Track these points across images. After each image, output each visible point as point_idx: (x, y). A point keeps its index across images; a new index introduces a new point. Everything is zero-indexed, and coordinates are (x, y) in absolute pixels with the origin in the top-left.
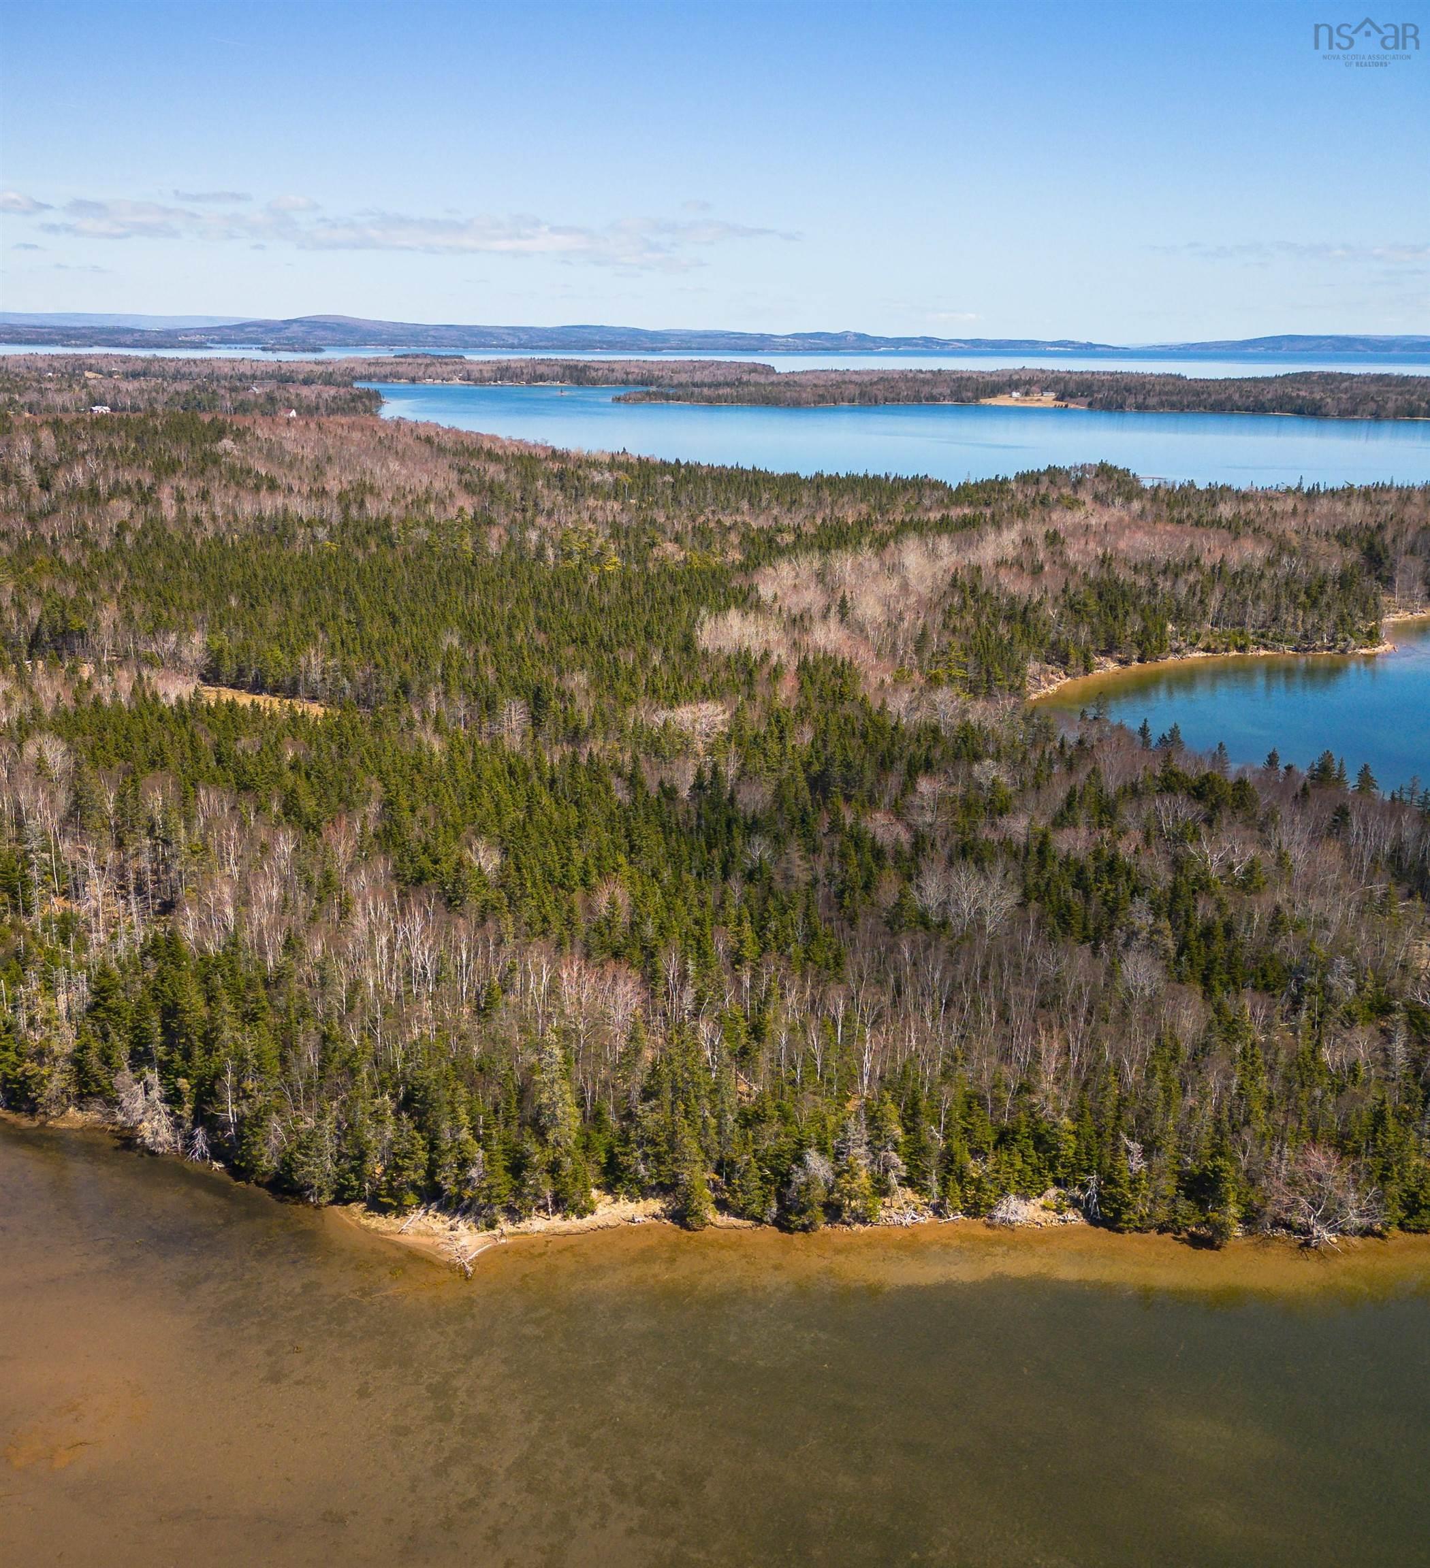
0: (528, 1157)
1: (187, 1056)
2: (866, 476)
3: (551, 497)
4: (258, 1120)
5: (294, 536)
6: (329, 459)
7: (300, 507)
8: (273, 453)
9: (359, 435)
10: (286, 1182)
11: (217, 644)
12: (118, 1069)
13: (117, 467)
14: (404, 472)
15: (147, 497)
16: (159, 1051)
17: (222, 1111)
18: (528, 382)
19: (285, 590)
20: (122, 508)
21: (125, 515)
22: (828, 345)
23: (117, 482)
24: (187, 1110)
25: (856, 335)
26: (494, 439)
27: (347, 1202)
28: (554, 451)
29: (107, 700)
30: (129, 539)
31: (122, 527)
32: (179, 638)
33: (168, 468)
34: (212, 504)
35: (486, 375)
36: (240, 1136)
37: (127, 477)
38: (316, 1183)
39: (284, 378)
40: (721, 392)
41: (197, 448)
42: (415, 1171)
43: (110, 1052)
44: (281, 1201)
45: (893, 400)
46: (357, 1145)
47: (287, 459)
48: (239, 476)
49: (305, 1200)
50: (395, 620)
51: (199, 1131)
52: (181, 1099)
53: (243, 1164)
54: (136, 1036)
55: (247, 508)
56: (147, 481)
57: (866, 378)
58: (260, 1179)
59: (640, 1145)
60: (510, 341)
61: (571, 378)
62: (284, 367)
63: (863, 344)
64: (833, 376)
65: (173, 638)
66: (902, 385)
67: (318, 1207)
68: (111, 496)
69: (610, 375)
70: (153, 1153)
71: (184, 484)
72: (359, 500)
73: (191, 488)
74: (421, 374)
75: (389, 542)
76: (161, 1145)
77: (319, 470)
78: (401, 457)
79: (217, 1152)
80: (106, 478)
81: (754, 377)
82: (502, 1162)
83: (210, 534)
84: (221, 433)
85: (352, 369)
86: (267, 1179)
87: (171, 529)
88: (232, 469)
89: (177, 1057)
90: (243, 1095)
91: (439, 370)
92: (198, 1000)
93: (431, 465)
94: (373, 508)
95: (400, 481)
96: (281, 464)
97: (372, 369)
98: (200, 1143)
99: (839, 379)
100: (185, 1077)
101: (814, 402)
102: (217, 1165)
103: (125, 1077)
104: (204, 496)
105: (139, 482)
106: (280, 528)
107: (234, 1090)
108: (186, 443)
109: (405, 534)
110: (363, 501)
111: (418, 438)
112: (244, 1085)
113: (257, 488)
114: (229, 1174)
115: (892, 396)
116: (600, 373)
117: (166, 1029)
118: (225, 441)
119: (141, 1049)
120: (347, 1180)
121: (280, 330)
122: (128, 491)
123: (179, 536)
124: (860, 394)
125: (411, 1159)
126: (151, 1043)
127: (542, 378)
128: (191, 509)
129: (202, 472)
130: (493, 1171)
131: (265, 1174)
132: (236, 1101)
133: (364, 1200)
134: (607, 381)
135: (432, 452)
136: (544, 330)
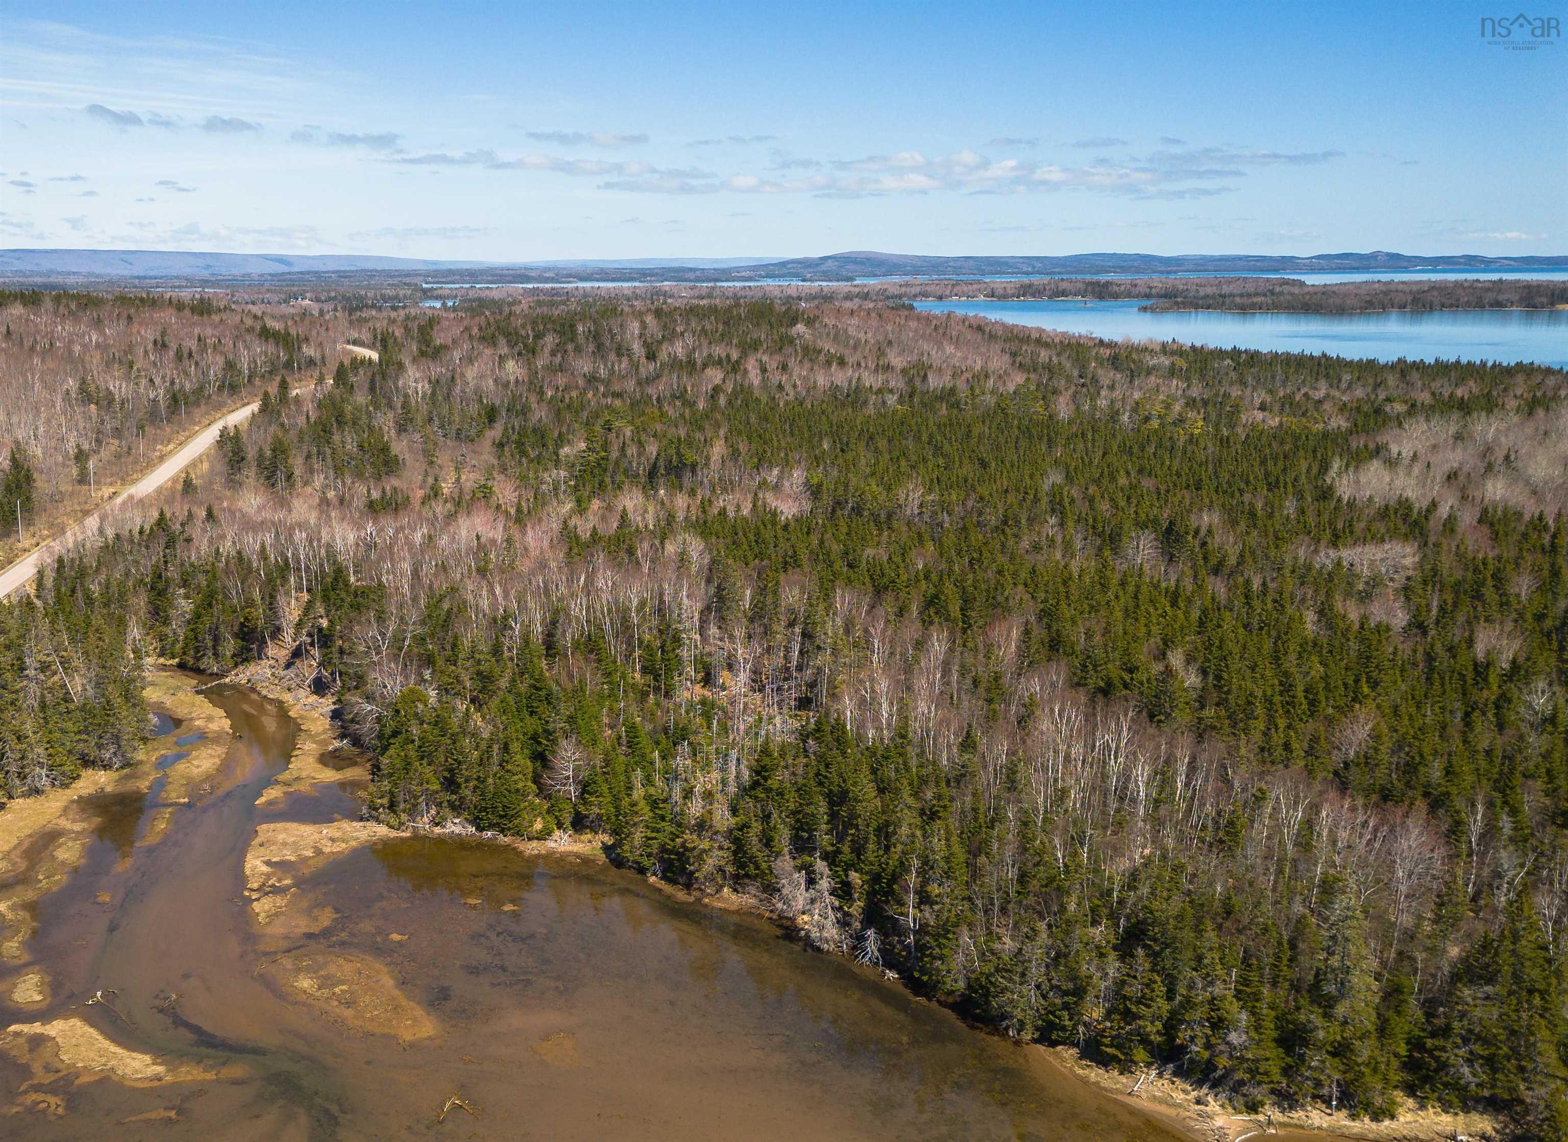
0: (1311, 1031)
1: (858, 849)
2: (1458, 362)
3: (1106, 376)
4: (945, 931)
5: (866, 402)
6: (890, 342)
7: (870, 380)
8: (838, 337)
9: (916, 324)
10: (978, 1006)
11: (815, 481)
12: (778, 854)
13: (710, 343)
14: (959, 354)
15: (735, 367)
16: (824, 840)
17: (902, 914)
18: (1050, 297)
19: (871, 438)
20: (715, 375)
21: (718, 381)
22: (1356, 265)
23: (710, 355)
24: (857, 907)
25: (1388, 254)
26: (1041, 331)
27: (1053, 1044)
28: (1101, 341)
29: (731, 514)
30: (722, 401)
31: (717, 390)
32: (782, 472)
33: (749, 347)
34: (791, 375)
35: (1009, 292)
36: (921, 948)
37: (719, 351)
38: (1018, 1013)
39: (827, 298)
40: (1255, 300)
41: (775, 332)
42: (1152, 1023)
43: (772, 834)
44: (972, 1027)
45: (1451, 306)
46: (1074, 978)
47: (852, 342)
48: (810, 353)
49: (1004, 1034)
50: (984, 465)
51: (871, 933)
52: (850, 895)
53: (925, 978)
54: (798, 821)
55: (821, 380)
56: (735, 356)
57: (1415, 288)
58: (943, 998)
59: (1466, 1041)
60: (1025, 269)
61: (1093, 293)
62: (825, 290)
63: (1396, 261)
64: (1377, 285)
65: (775, 472)
66: (1460, 291)
67: (1018, 1043)
68: (705, 366)
69: (1133, 289)
70: (819, 950)
71: (765, 358)
72: (922, 374)
73: (772, 364)
74: (948, 292)
75: (957, 405)
76: (827, 942)
77: (880, 352)
78: (957, 342)
79: (889, 959)
80: (701, 353)
81: (1286, 289)
82: (1270, 1031)
83: (791, 397)
84: (794, 321)
85: (885, 290)
86: (950, 1000)
87: (757, 393)
88: (805, 349)
89: (846, 849)
90: (924, 899)
91: (965, 289)
92: (870, 790)
93: (983, 350)
94: (934, 382)
95: (955, 362)
96: (846, 346)
97: (903, 290)
98: (872, 944)
99: (1384, 288)
100: (856, 871)
101: (1361, 308)
102: (891, 975)
103: (785, 864)
104: (784, 367)
105: (728, 356)
106: (853, 396)
107: (916, 893)
108: (765, 327)
109: (972, 400)
110: (925, 376)
111: (970, 326)
112: (929, 889)
113: (829, 363)
114: (906, 986)
115: (1449, 302)
116: (1123, 288)
117: (833, 816)
118: (799, 326)
119: (805, 835)
120: (1059, 1018)
121: (817, 265)
122: (720, 362)
123: (764, 399)
124: (1413, 300)
125: (1148, 1006)
126: (816, 830)
127: (1064, 293)
128: (776, 377)
129: (781, 349)
130: (1261, 1040)
131: (951, 993)
132: (918, 906)
133: (1076, 1045)
134: (1129, 295)
135: (983, 339)
136: (1059, 258)
